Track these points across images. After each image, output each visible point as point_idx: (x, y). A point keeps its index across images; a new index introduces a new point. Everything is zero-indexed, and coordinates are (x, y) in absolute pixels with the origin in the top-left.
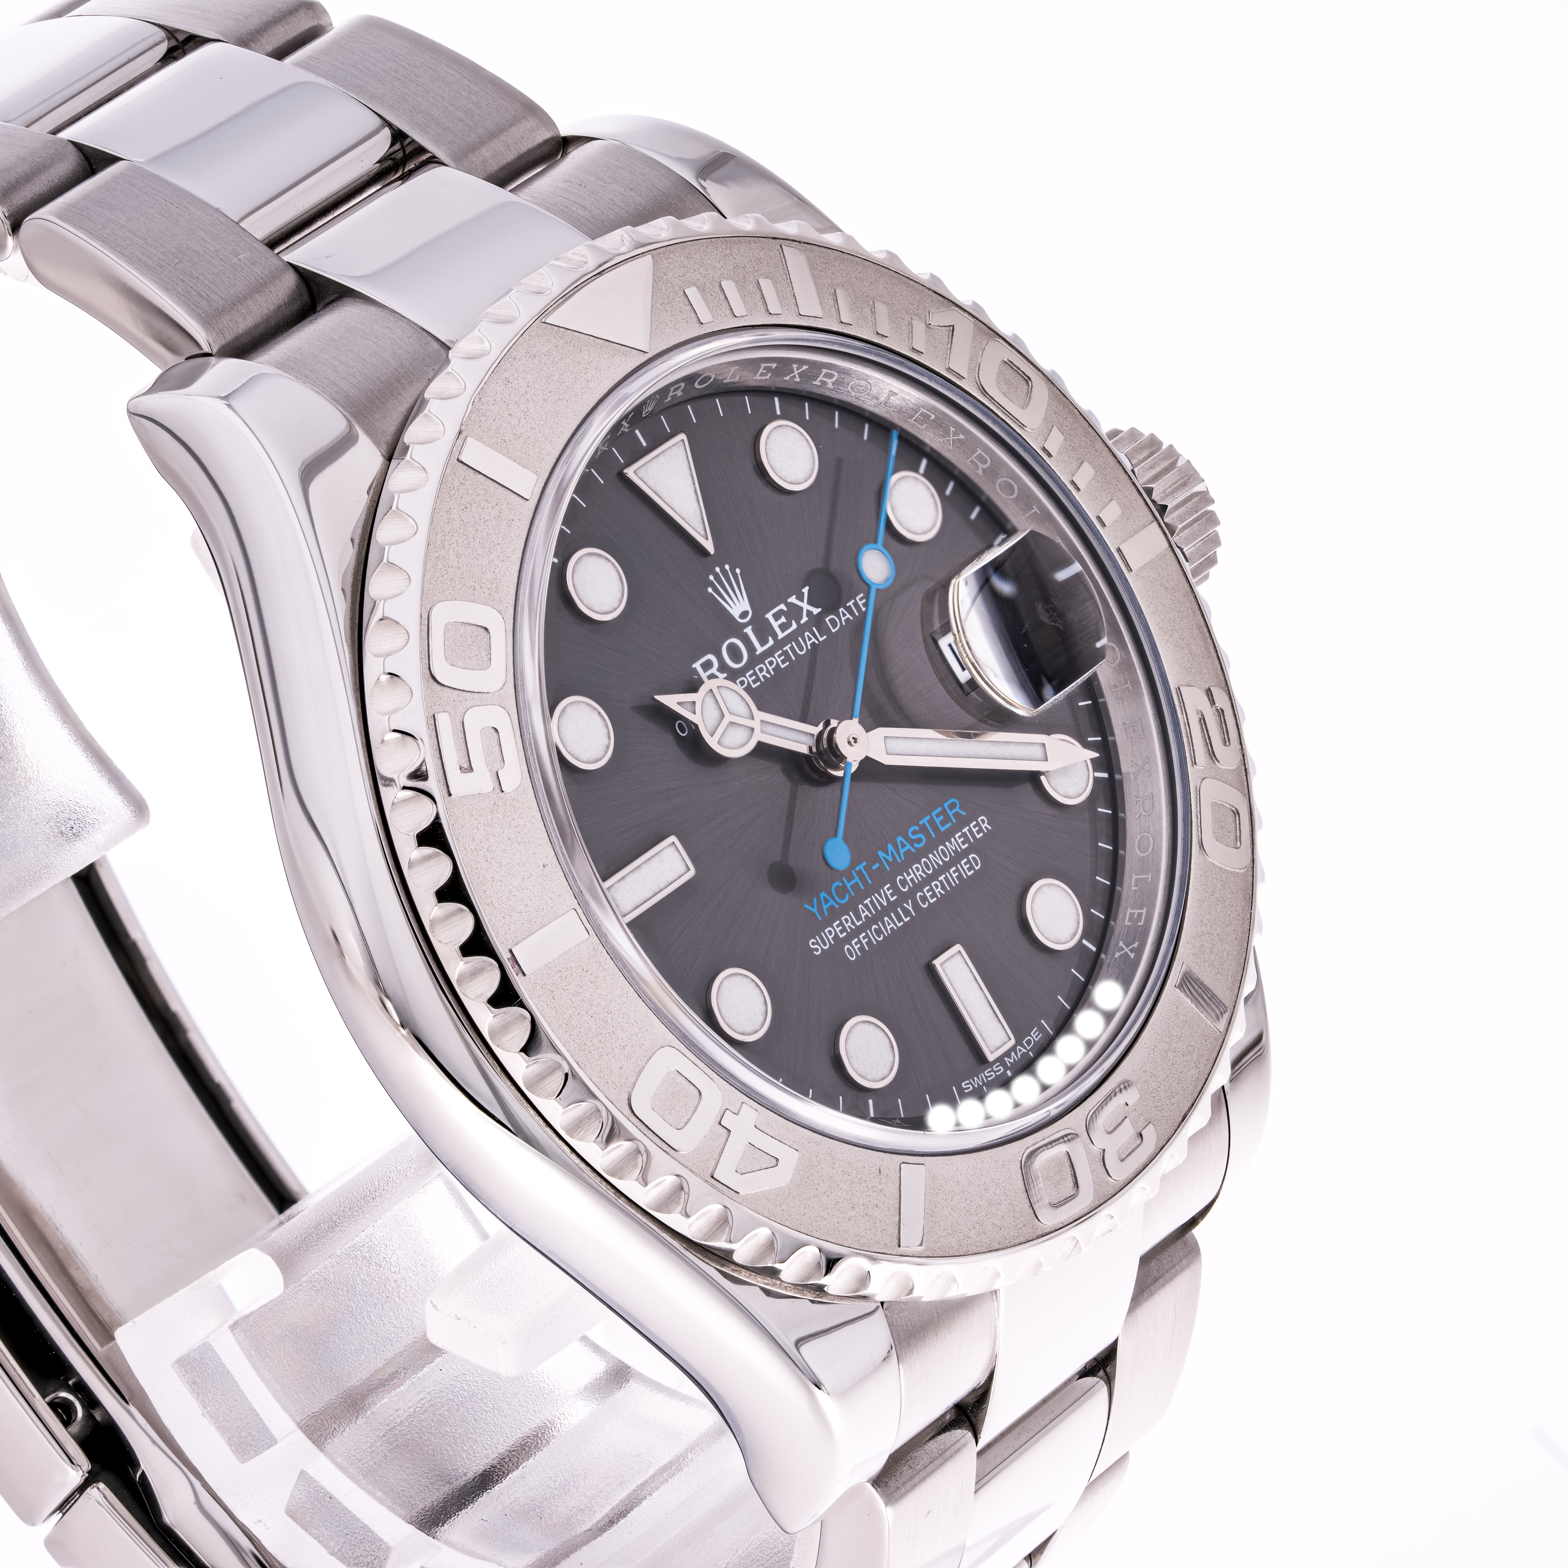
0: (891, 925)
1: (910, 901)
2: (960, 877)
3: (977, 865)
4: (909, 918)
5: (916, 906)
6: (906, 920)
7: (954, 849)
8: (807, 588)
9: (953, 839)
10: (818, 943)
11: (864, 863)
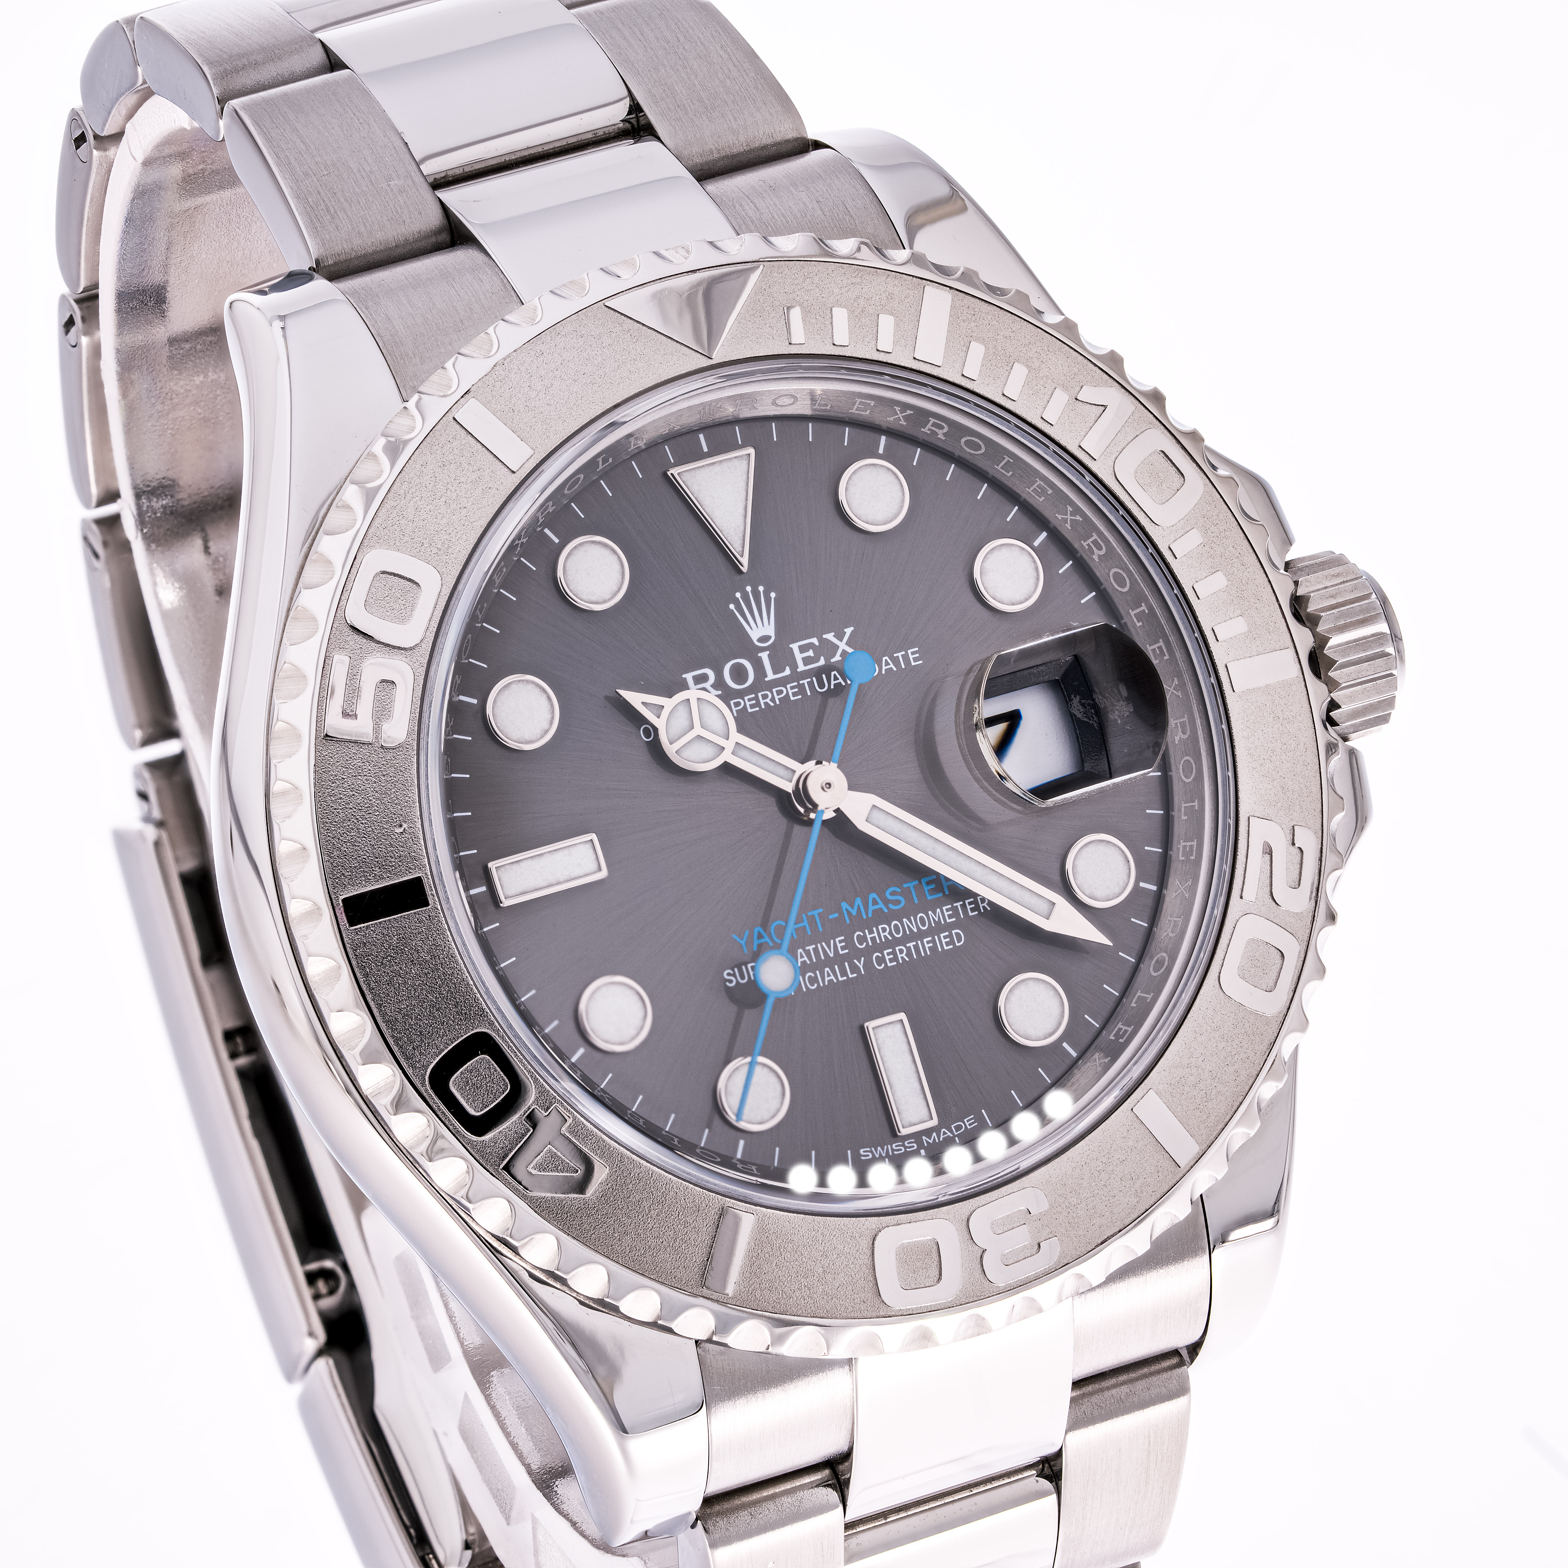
0: (829, 976)
1: (863, 959)
2: (933, 949)
3: (959, 940)
4: (855, 975)
5: (868, 965)
6: (851, 976)
7: (937, 919)
8: (852, 628)
9: (938, 910)
10: (734, 975)
11: (821, 910)
